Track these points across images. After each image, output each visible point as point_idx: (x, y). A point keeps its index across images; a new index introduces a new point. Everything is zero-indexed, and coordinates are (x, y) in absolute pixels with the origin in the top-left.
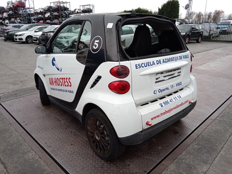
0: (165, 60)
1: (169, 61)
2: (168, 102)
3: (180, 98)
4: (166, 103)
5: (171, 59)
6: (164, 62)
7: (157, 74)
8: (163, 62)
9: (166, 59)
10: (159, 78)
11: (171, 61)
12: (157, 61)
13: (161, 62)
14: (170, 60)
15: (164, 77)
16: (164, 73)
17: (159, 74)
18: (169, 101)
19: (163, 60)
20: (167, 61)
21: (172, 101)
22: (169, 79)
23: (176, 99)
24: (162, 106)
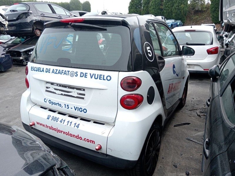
0: (55, 71)
1: (60, 73)
2: (57, 119)
3: (76, 127)
4: (55, 119)
5: (64, 72)
6: (54, 72)
7: (47, 82)
8: (52, 72)
9: (57, 70)
10: (50, 88)
11: (63, 74)
12: (47, 69)
13: (50, 71)
14: (62, 72)
15: (55, 89)
16: (55, 84)
17: (49, 83)
18: (59, 120)
19: (53, 70)
20: (57, 72)
21: (63, 122)
22: (62, 94)
23: (69, 124)
24: (48, 118)
